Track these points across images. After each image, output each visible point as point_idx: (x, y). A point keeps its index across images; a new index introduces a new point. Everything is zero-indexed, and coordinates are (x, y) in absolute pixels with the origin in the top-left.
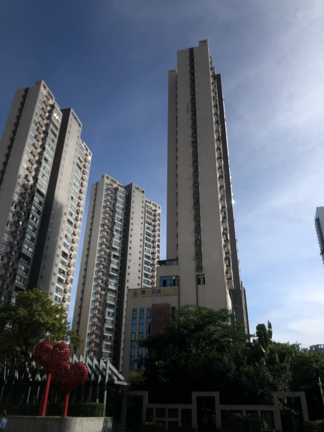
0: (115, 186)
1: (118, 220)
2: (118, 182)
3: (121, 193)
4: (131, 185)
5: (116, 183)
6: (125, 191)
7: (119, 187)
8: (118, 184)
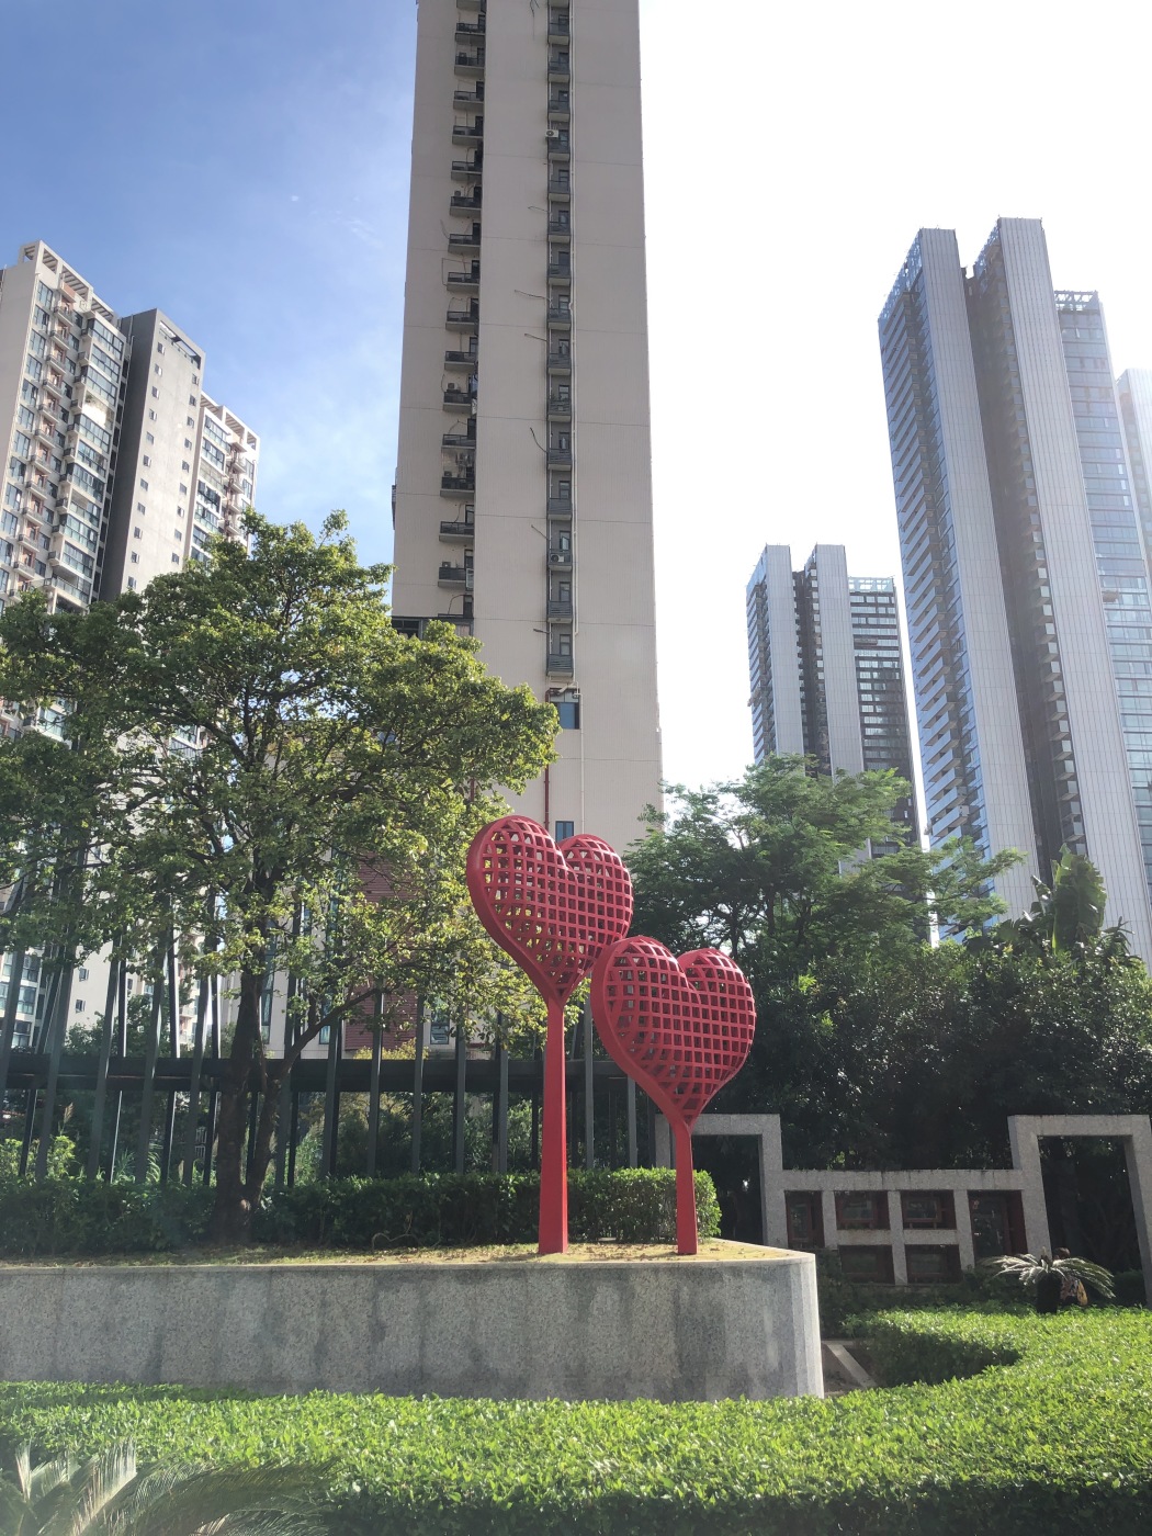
0: (80, 306)
1: (85, 458)
2: (91, 295)
3: (105, 345)
4: (149, 317)
5: (84, 295)
6: (124, 339)
7: (98, 316)
8: (95, 303)
